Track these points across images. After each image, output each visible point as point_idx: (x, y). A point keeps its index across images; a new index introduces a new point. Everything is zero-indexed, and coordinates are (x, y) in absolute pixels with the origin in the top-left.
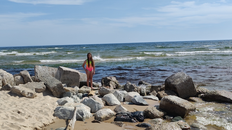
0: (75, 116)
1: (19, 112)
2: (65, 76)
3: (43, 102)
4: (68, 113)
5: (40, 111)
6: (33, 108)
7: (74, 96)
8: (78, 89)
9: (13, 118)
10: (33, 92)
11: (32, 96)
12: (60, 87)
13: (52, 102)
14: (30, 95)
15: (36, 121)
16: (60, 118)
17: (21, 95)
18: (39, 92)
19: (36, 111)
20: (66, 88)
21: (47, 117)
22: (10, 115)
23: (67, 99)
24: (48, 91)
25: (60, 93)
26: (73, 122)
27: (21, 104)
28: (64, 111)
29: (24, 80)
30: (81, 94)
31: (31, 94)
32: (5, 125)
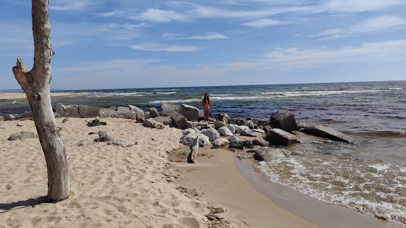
0: (198, 143)
1: (153, 140)
2: (187, 112)
3: (170, 132)
4: (192, 141)
5: (169, 139)
6: (163, 136)
7: (195, 128)
8: (197, 123)
9: (149, 143)
10: (162, 124)
11: (161, 128)
12: (183, 121)
13: (177, 133)
14: (159, 127)
15: (167, 146)
16: (185, 144)
17: (152, 126)
18: (166, 125)
19: (166, 139)
20: (188, 122)
21: (175, 143)
22: (146, 141)
23: (190, 130)
24: (173, 124)
25: (183, 126)
26: (197, 147)
27: (153, 133)
28: (188, 139)
29: (153, 115)
30: (200, 127)
31: (160, 125)
32: (144, 148)
